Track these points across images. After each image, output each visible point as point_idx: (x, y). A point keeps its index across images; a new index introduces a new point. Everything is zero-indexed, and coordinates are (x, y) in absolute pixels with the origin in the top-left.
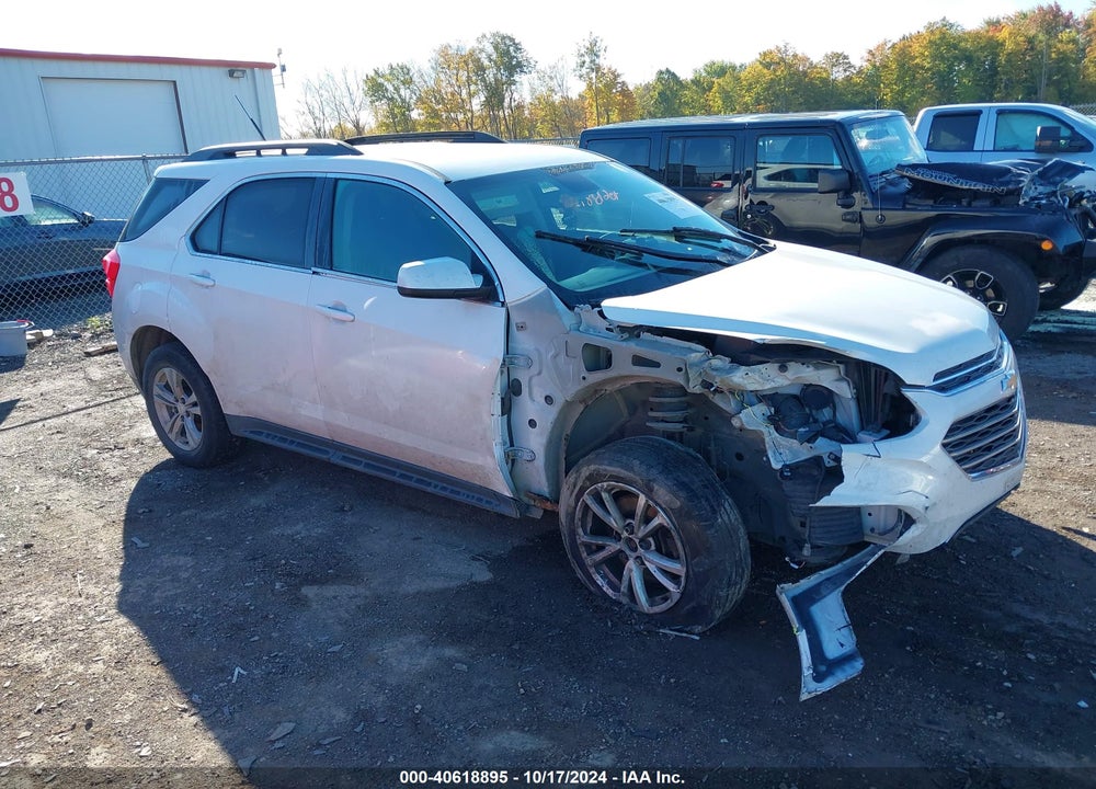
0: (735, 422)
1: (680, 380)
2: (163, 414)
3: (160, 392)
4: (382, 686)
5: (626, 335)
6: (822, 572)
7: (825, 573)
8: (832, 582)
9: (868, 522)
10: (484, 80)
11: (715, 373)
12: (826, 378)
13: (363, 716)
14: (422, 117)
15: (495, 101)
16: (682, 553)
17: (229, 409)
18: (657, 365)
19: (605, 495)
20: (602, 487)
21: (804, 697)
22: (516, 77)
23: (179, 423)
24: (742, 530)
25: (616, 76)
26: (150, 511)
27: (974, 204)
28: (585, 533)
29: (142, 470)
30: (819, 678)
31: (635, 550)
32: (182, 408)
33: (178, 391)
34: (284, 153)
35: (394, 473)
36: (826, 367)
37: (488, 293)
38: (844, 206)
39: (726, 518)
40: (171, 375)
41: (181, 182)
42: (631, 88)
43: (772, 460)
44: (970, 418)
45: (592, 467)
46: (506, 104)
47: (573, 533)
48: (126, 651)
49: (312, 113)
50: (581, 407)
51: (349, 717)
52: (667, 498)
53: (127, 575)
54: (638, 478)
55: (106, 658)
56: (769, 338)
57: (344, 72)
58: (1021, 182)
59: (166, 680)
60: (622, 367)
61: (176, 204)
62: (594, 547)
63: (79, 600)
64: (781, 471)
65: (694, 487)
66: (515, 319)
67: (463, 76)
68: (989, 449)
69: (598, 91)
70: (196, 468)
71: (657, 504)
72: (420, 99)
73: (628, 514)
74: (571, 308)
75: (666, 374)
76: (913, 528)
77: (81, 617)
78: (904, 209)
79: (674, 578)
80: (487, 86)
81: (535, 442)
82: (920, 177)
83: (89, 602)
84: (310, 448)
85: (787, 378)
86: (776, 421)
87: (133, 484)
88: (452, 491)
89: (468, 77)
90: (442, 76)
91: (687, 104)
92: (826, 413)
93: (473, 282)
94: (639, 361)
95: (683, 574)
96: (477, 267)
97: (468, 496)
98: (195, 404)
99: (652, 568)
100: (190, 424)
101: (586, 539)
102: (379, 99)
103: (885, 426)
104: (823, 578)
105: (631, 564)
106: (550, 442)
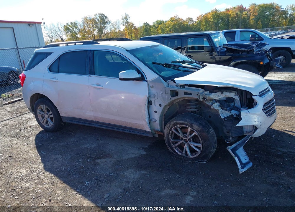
0: (212, 107)
1: (197, 97)
2: (40, 118)
3: (40, 112)
4: (129, 182)
5: (182, 87)
6: (237, 143)
7: (238, 143)
8: (240, 145)
9: (245, 130)
10: (97, 26)
11: (206, 95)
12: (232, 95)
13: (126, 190)
14: (80, 37)
15: (100, 32)
16: (201, 141)
17: (62, 115)
18: (191, 94)
19: (178, 129)
20: (177, 127)
21: (241, 173)
22: (106, 25)
23: (46, 120)
24: (215, 134)
25: (133, 25)
26: (43, 144)
27: (243, 54)
28: (172, 139)
29: (35, 134)
30: (242, 168)
31: (187, 142)
32: (46, 116)
33: (45, 111)
34: (75, 44)
35: (115, 128)
36: (232, 92)
37: (142, 78)
38: (210, 55)
39: (212, 132)
40: (44, 107)
41: (44, 53)
42: (137, 28)
43: (221, 116)
44: (267, 103)
45: (175, 122)
46: (104, 33)
47: (169, 139)
48: (53, 181)
49: (49, 36)
50: (168, 107)
51: (123, 191)
52: (197, 128)
53: (43, 161)
54: (188, 123)
55: (47, 183)
56: (221, 86)
57: (58, 24)
58: (254, 48)
59: (67, 187)
60: (181, 95)
61: (43, 59)
62: (174, 143)
63: (32, 169)
64: (224, 119)
65: (203, 125)
66: (150, 85)
67: (91, 25)
68: (271, 110)
69: (128, 29)
70: (52, 132)
71: (194, 129)
72: (80, 32)
73: (185, 133)
74: (166, 81)
75: (194, 96)
76: (257, 130)
77: (35, 173)
78: (226, 55)
79: (199, 148)
80: (98, 28)
81: (157, 117)
82: (229, 47)
83: (36, 169)
84: (89, 124)
85: (223, 96)
86: (221, 106)
87: (34, 138)
88: (132, 132)
89: (93, 25)
90: (85, 25)
91: (152, 32)
92: (232, 104)
93: (138, 76)
94: (186, 93)
95: (202, 147)
96: (139, 72)
97: (137, 133)
98: (51, 114)
99: (192, 146)
100: (49, 120)
101: (172, 141)
102: (68, 32)
103: (247, 106)
104: (237, 144)
105: (186, 146)
106: (160, 116)
